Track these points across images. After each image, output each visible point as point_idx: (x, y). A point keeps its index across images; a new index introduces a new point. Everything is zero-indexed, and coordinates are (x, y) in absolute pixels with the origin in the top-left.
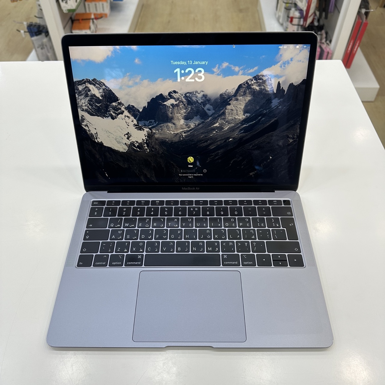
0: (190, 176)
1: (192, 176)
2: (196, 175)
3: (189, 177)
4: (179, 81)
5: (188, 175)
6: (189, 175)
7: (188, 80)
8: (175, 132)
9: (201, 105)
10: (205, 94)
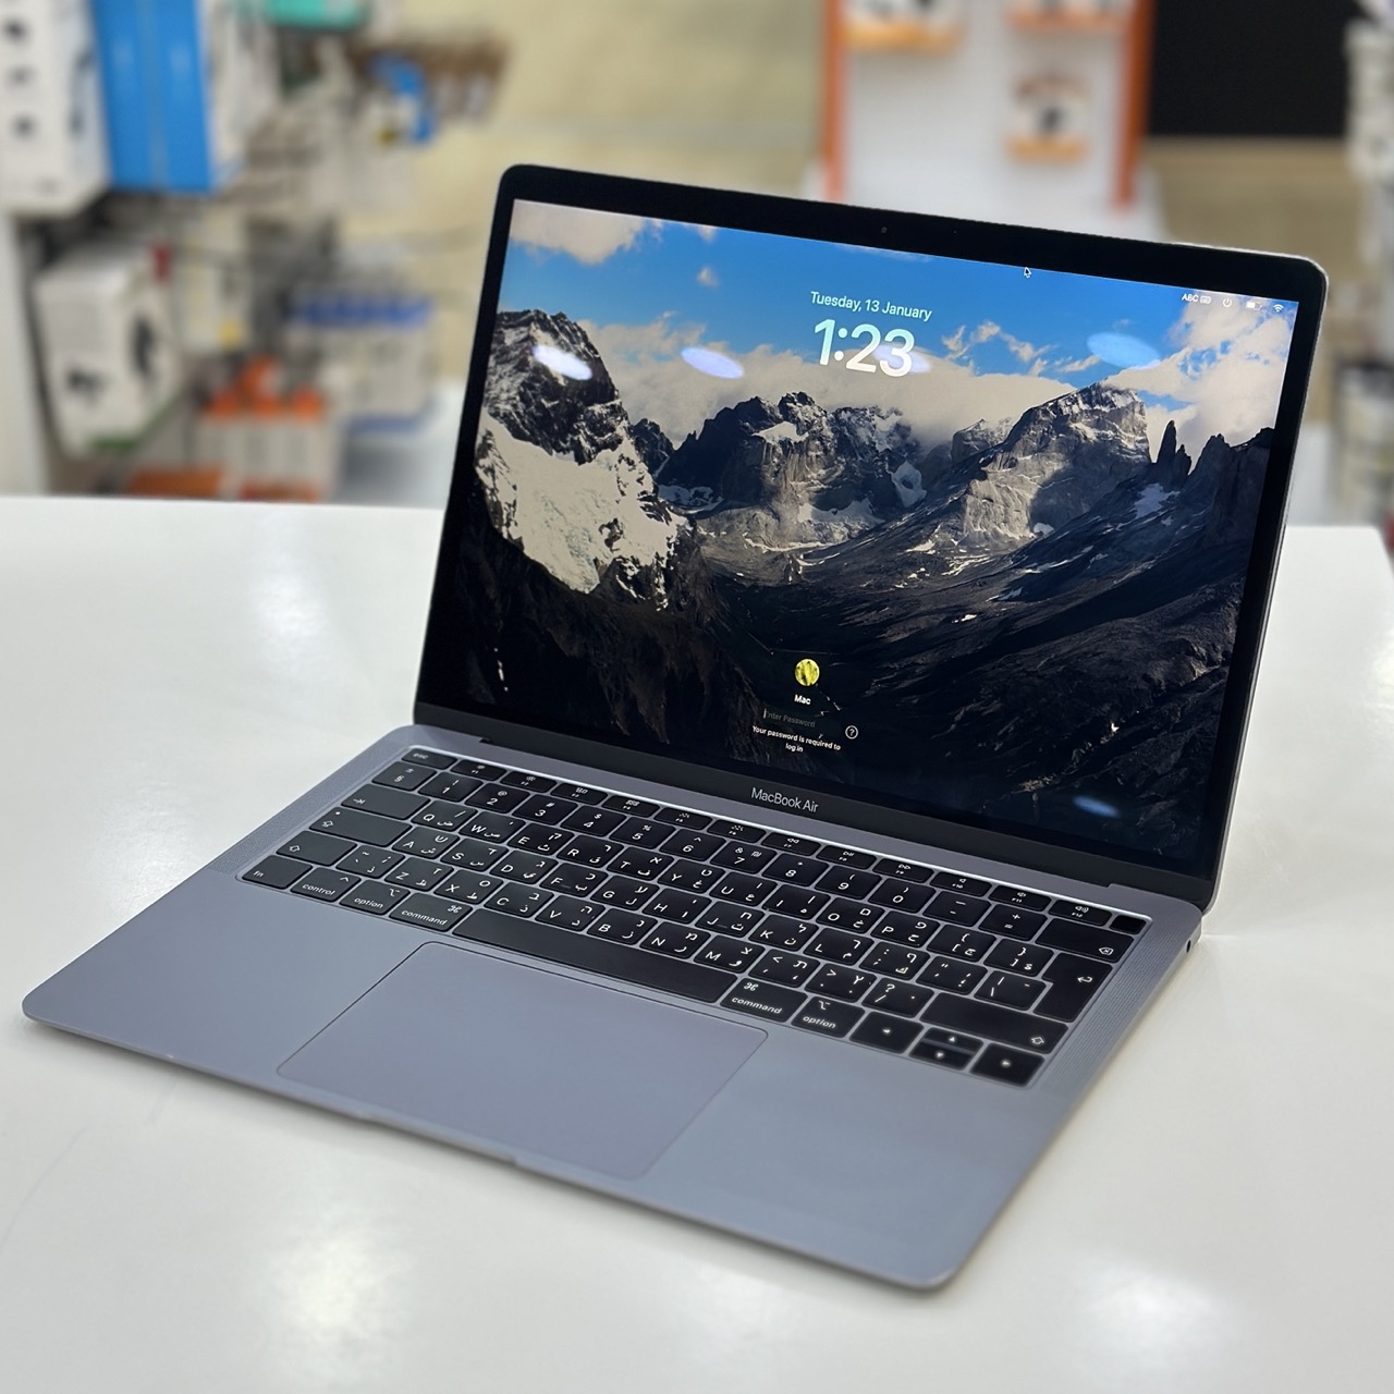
0: (791, 742)
1: (802, 745)
2: (815, 743)
3: (788, 747)
4: (826, 363)
5: (785, 736)
6: (790, 737)
7: (853, 364)
8: (773, 549)
9: (882, 459)
10: (903, 424)
